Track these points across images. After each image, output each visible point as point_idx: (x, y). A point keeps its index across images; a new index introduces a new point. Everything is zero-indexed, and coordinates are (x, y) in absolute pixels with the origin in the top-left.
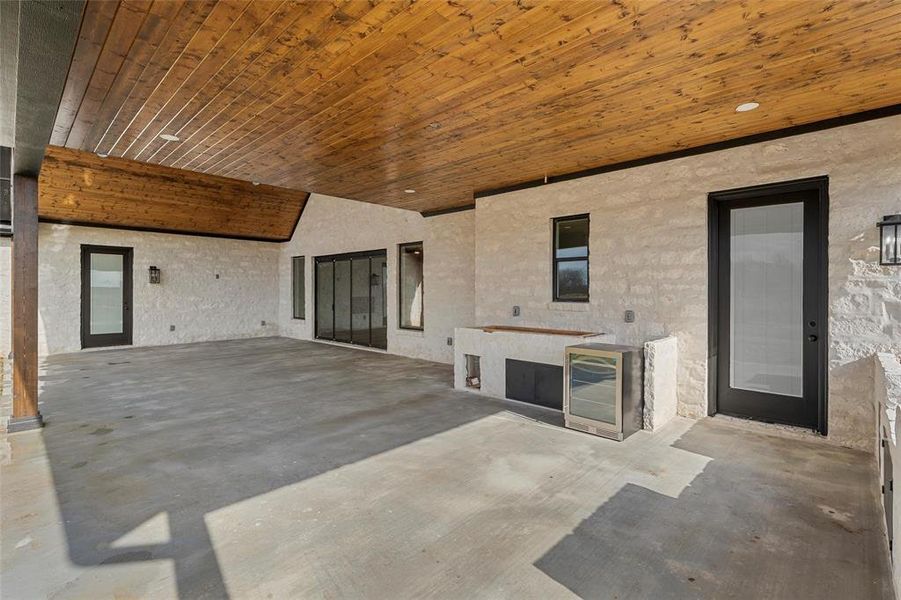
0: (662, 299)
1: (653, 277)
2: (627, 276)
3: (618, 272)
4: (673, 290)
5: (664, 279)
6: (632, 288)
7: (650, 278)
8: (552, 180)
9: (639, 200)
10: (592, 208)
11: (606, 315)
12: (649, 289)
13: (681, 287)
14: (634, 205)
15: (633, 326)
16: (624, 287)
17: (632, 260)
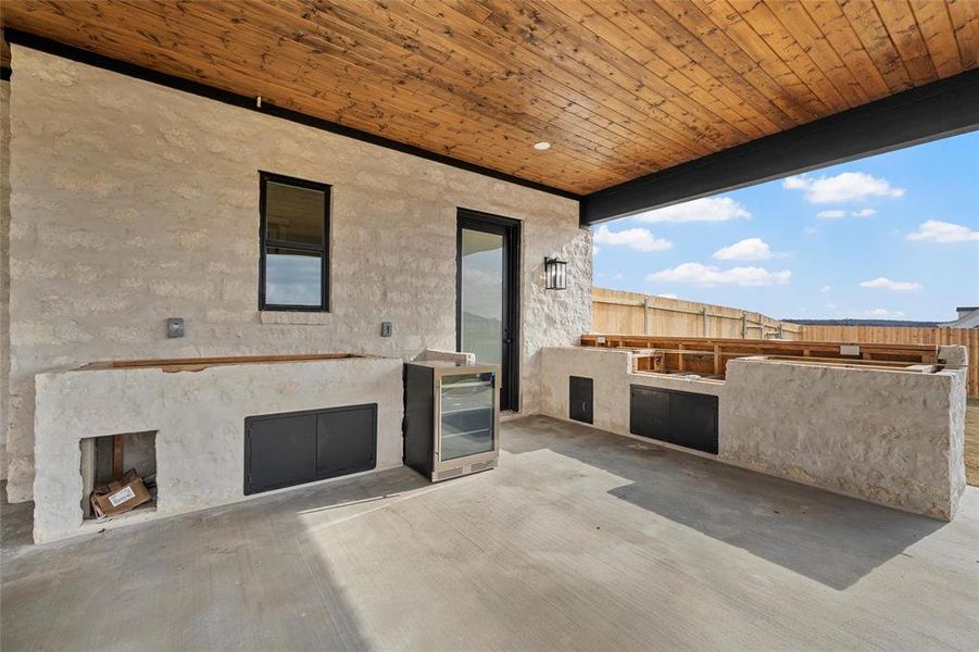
0: (420, 309)
1: (411, 283)
2: (384, 279)
3: (373, 274)
4: (430, 299)
5: (423, 286)
6: (389, 295)
7: (408, 284)
8: (269, 109)
9: (396, 190)
10: (337, 179)
11: (356, 330)
12: (406, 297)
13: (437, 297)
14: (392, 195)
15: (390, 340)
16: (379, 293)
17: (391, 262)
